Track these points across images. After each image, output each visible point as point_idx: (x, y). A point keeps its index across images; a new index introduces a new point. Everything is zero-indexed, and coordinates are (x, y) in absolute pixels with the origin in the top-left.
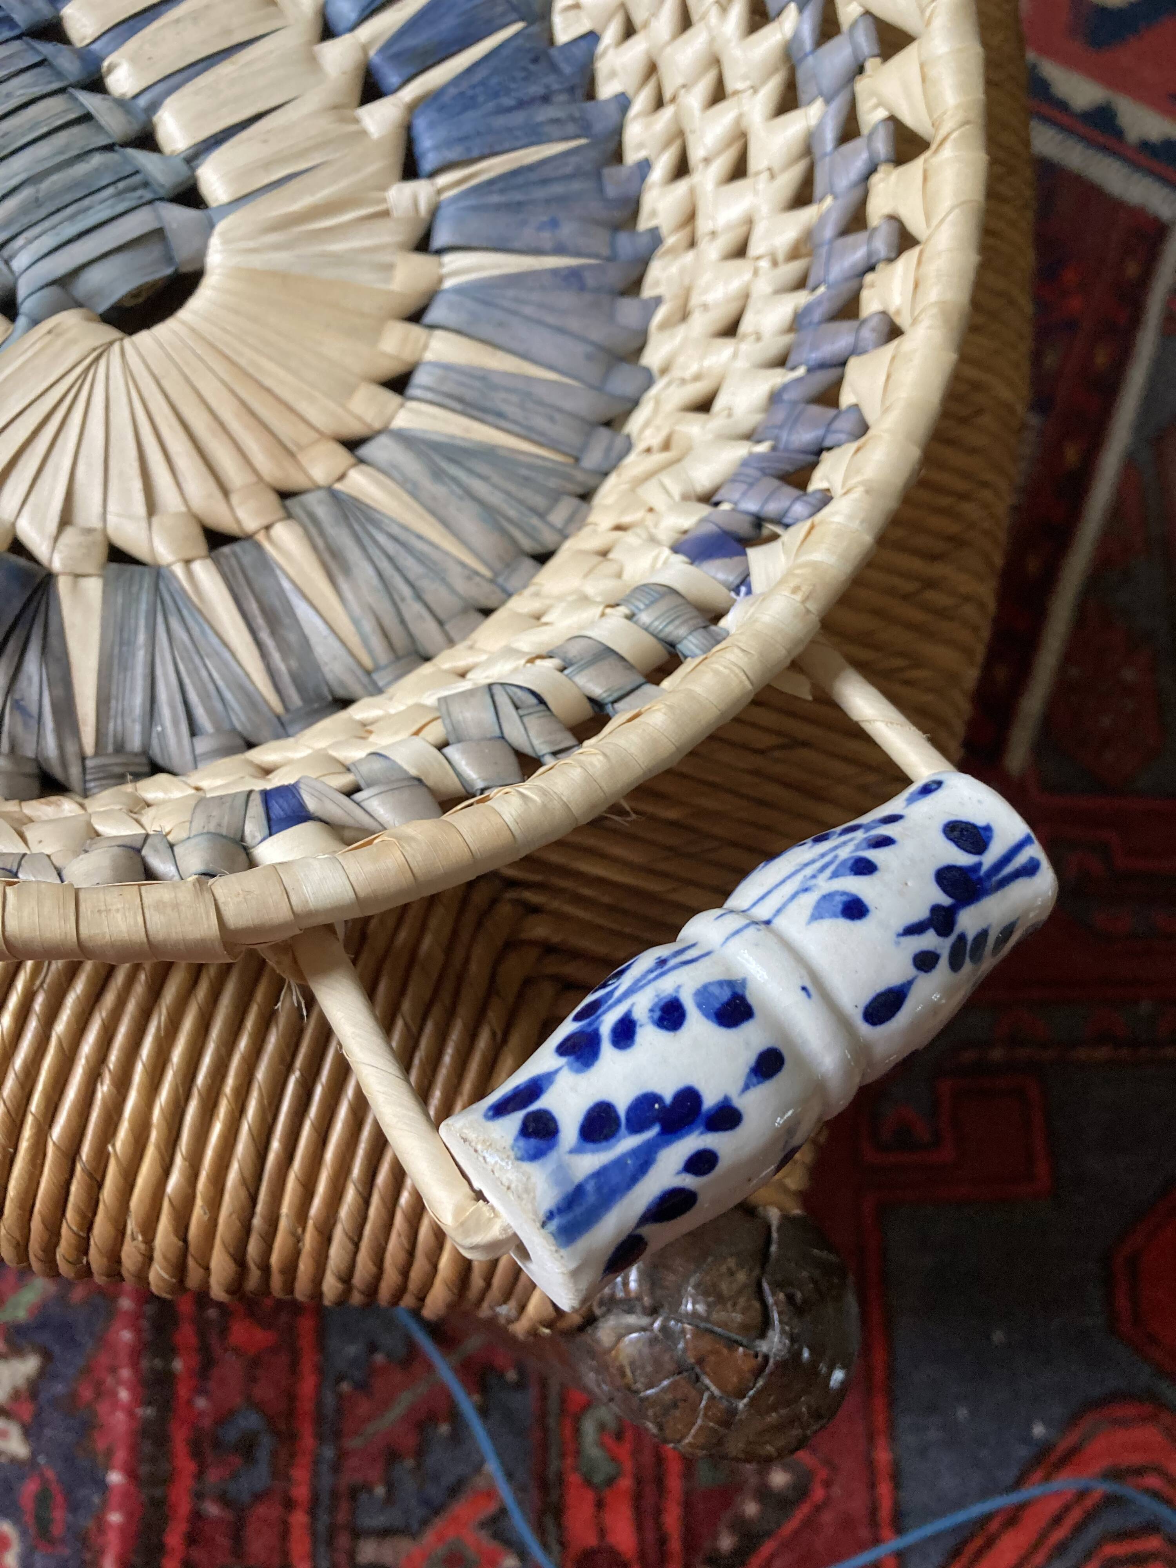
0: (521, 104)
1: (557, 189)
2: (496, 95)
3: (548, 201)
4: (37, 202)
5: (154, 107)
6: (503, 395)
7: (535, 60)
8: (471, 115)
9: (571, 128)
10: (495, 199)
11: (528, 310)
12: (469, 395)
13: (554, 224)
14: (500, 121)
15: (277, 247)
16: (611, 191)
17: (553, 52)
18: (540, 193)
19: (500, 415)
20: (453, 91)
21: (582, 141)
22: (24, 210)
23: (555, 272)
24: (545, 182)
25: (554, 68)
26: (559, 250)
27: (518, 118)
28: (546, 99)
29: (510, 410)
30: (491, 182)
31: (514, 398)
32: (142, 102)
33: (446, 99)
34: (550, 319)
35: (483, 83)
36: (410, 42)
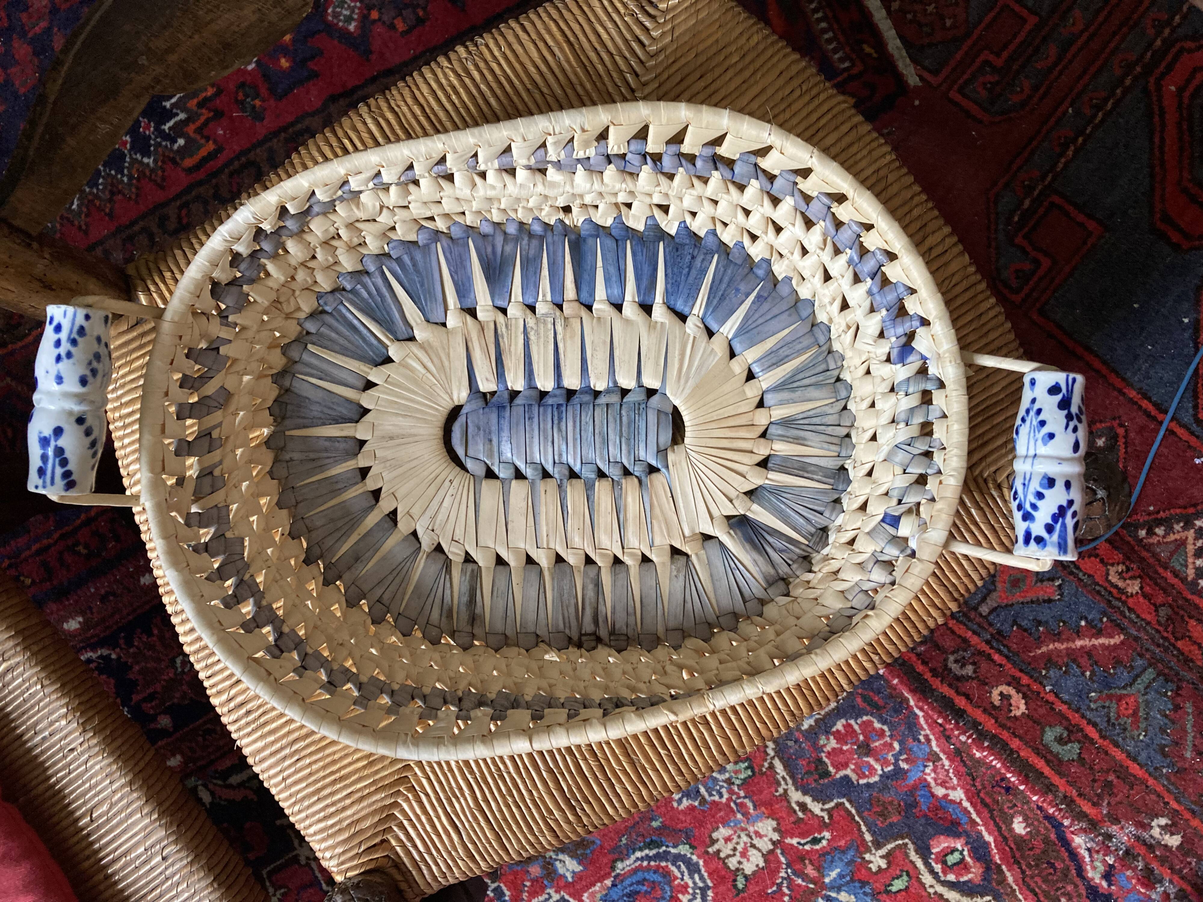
0: (690, 267)
1: (726, 279)
2: (681, 273)
3: (728, 285)
4: (628, 439)
5: (615, 382)
6: (781, 351)
7: (677, 250)
8: (681, 287)
9: (709, 257)
10: (715, 302)
11: (760, 321)
12: (774, 360)
13: (737, 290)
14: (691, 279)
15: (686, 382)
16: (739, 262)
17: (677, 240)
18: (723, 286)
19: (787, 356)
20: (669, 286)
21: (716, 257)
22: (628, 445)
23: (753, 302)
24: (721, 281)
25: (683, 245)
26: (748, 295)
27: (694, 272)
28: (693, 257)
29: (788, 352)
30: (708, 298)
31: (784, 349)
32: (611, 385)
33: (670, 290)
34: (768, 317)
35: (673, 274)
36: (643, 286)
